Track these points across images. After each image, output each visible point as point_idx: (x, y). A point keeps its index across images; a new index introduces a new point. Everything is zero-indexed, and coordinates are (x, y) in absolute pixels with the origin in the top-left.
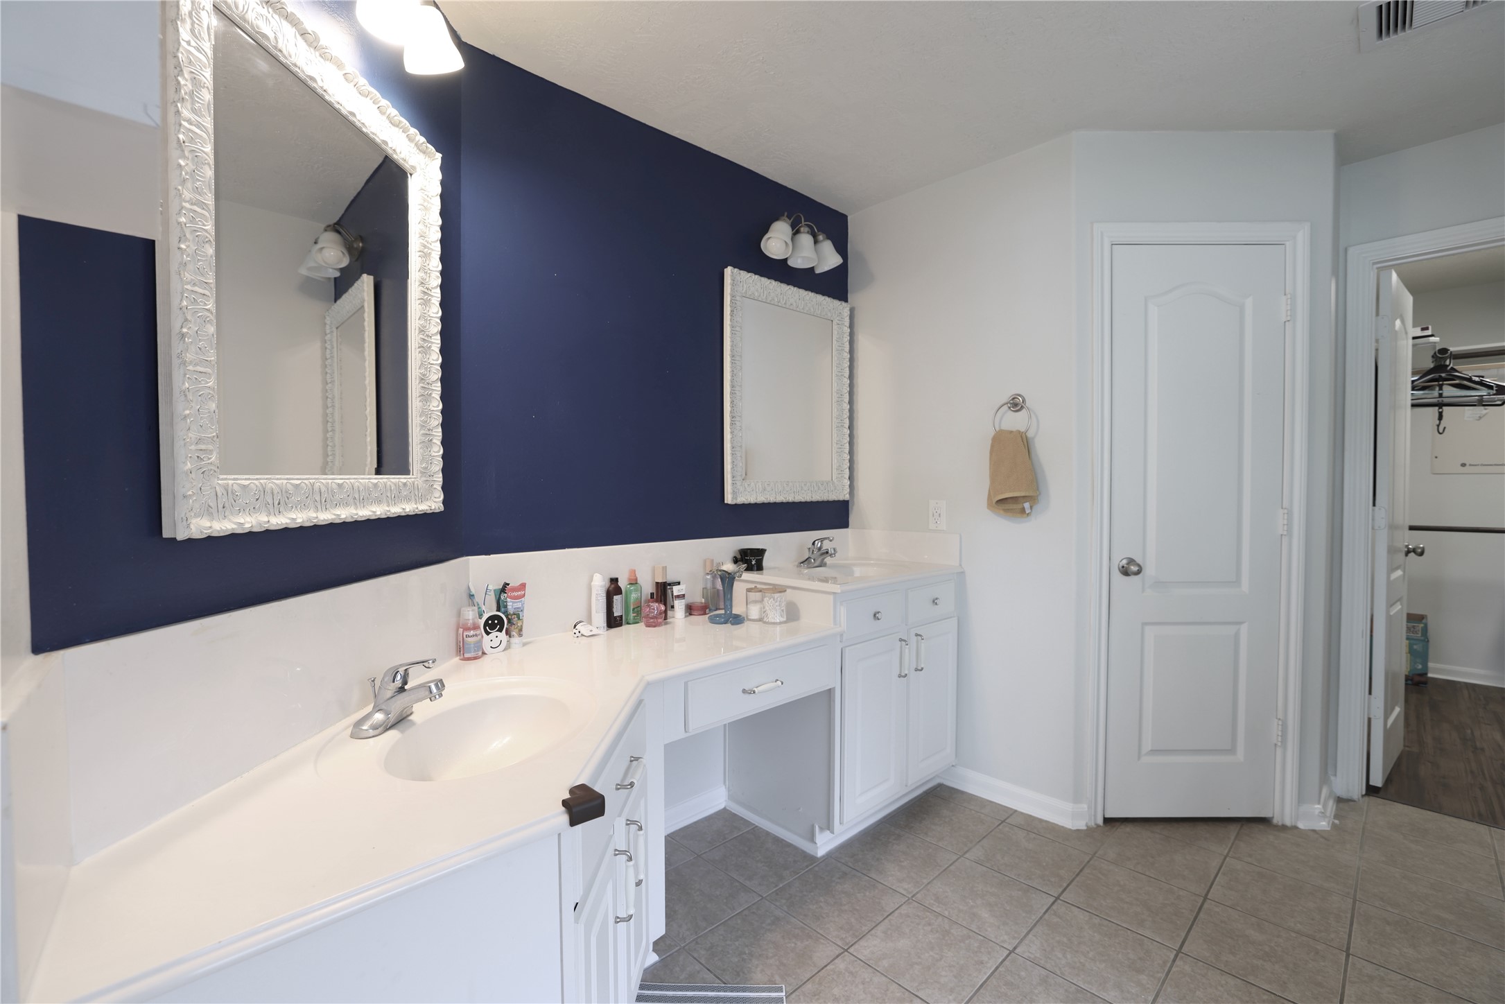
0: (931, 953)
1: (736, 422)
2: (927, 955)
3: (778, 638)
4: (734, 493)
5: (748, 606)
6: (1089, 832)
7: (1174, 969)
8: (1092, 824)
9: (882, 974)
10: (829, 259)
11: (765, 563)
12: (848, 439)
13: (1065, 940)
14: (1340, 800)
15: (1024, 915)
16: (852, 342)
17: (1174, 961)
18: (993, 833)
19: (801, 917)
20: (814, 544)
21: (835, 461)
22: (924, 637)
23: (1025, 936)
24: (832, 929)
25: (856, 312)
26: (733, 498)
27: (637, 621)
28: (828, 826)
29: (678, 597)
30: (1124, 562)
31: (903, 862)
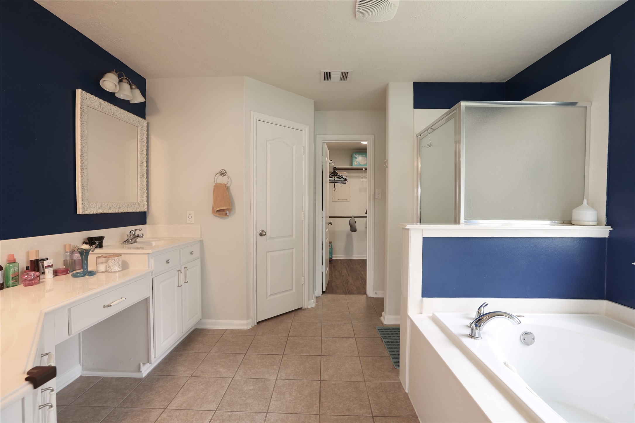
0: (203, 392)
1: (84, 172)
2: (202, 394)
3: (117, 279)
4: (83, 208)
5: (98, 266)
6: (253, 328)
7: (282, 360)
8: (253, 326)
9: (184, 410)
10: (137, 98)
11: (104, 244)
12: (146, 183)
13: (250, 366)
14: (317, 297)
15: (235, 364)
16: (148, 138)
17: (282, 358)
18: (219, 340)
19: (140, 406)
20: (130, 232)
21: (139, 193)
22: (188, 268)
23: (237, 371)
24: (157, 404)
25: (150, 125)
26: (83, 211)
27: (16, 284)
28: (149, 361)
29: (48, 267)
30: (261, 231)
31: (185, 364)
